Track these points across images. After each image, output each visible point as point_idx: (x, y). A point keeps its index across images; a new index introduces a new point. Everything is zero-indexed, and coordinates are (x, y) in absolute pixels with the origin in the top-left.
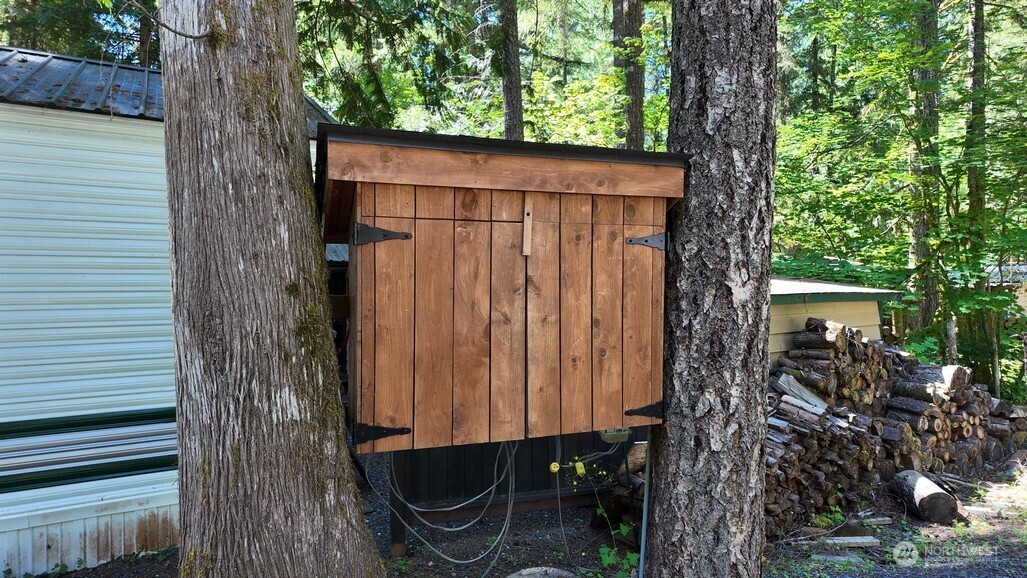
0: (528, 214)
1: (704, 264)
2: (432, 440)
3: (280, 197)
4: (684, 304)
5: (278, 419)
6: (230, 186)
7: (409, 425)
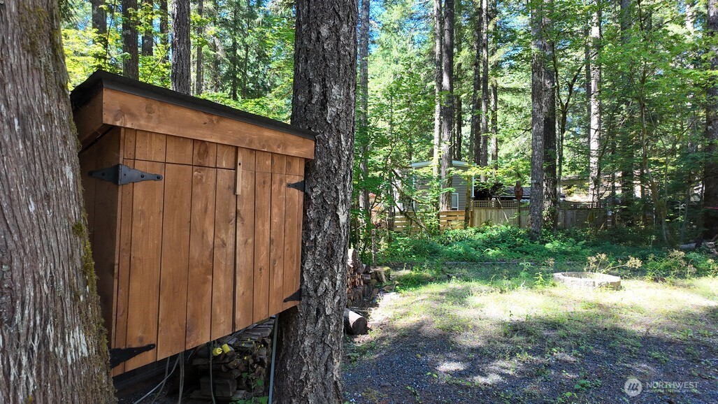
0: (240, 164)
1: (325, 201)
2: (171, 351)
3: (64, 137)
4: (312, 226)
5: (72, 360)
6: (16, 121)
7: (154, 342)
